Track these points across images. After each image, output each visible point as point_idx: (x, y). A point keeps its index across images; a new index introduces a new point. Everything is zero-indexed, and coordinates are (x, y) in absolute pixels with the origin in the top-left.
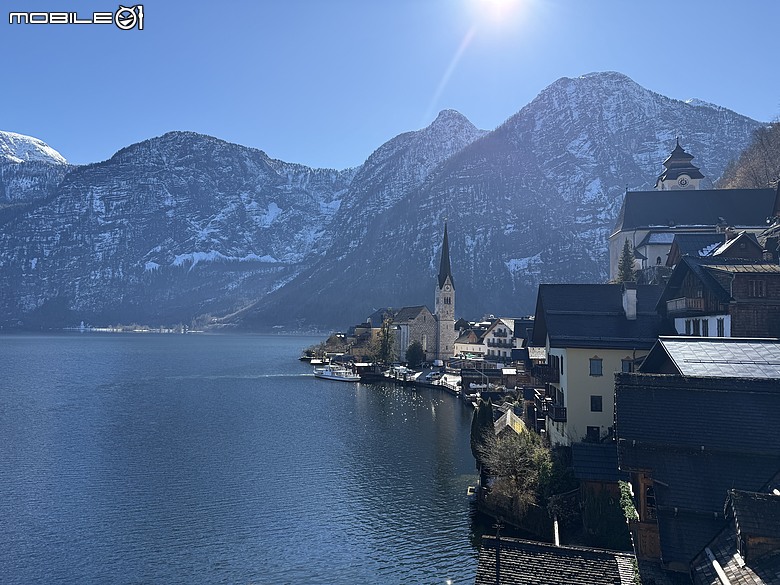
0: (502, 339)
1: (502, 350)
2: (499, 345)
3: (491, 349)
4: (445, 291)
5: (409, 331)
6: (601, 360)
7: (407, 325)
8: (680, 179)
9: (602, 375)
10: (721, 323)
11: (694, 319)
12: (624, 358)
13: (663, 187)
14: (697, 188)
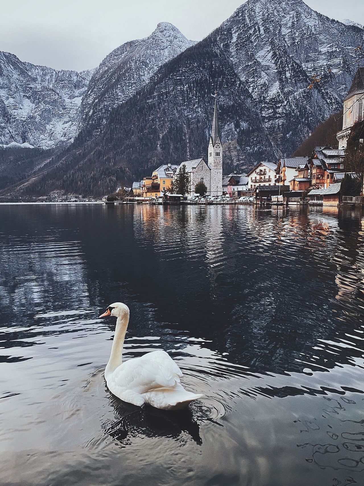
0: (263, 177)
1: (262, 184)
2: (260, 181)
3: (253, 184)
4: (216, 148)
5: (192, 177)
7: (190, 173)
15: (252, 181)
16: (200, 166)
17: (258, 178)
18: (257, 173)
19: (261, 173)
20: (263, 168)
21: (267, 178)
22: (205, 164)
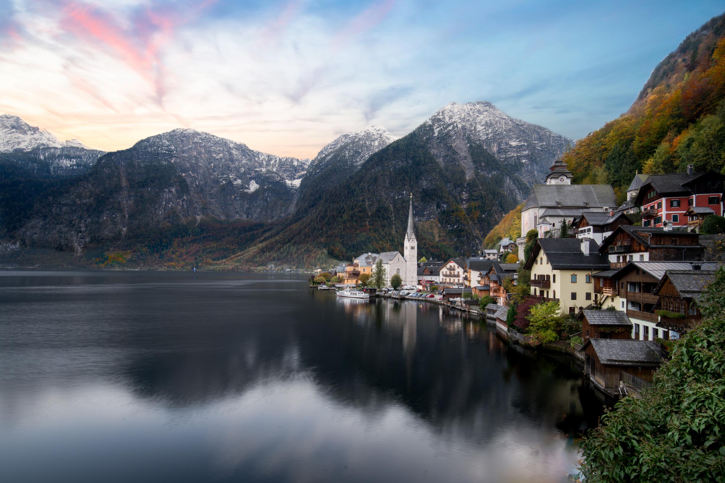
0: (452, 272)
1: (452, 279)
2: (450, 276)
3: (444, 278)
4: (411, 242)
5: (389, 268)
6: (576, 275)
7: (388, 264)
8: (560, 178)
9: (576, 282)
10: (642, 256)
11: (623, 255)
12: (587, 274)
13: (550, 182)
14: (569, 184)
15: (443, 275)
16: (397, 257)
17: (448, 273)
18: (448, 269)
19: (451, 269)
20: (452, 264)
21: (456, 273)
22: (402, 257)
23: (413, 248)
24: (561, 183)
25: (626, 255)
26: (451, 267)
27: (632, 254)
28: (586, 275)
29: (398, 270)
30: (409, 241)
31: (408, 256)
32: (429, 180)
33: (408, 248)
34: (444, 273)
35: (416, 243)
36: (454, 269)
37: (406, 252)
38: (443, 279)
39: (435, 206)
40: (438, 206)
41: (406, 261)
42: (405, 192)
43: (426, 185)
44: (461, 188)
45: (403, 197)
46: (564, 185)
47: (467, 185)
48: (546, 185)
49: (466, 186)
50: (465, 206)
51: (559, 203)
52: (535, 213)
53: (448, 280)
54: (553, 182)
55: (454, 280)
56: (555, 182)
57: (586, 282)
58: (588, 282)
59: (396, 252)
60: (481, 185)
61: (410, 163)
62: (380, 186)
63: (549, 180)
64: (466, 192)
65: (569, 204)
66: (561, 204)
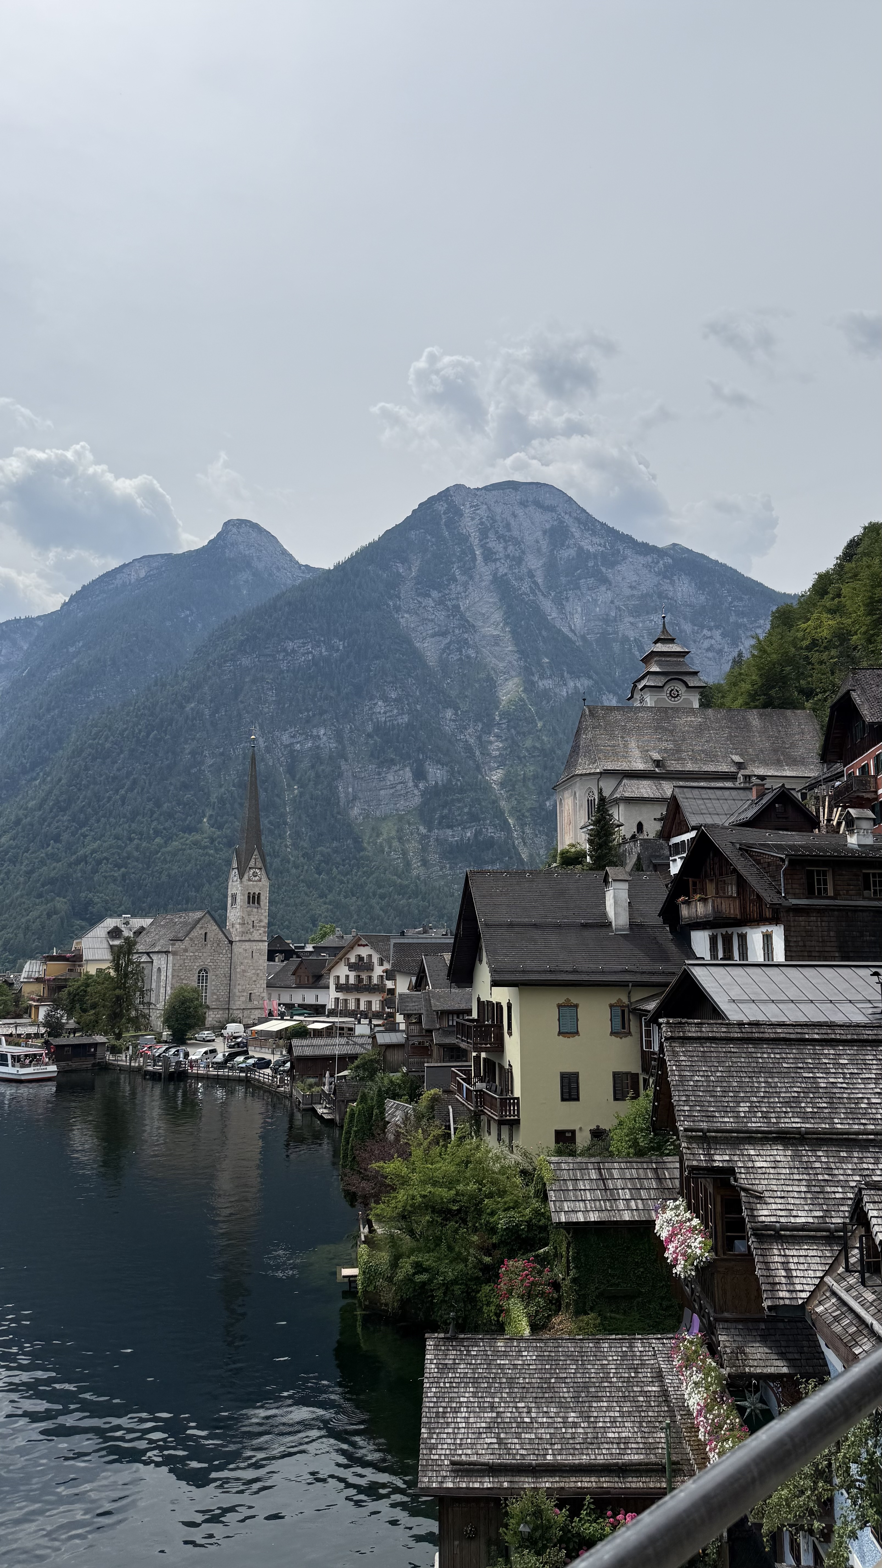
0: (364, 975)
1: (364, 998)
2: (358, 987)
3: (342, 996)
4: (250, 880)
5: (170, 965)
6: (576, 1006)
7: (167, 952)
8: (667, 689)
9: (577, 1033)
10: (767, 938)
11: (723, 931)
12: (613, 1001)
13: (642, 700)
14: (696, 705)
15: (339, 988)
16: (197, 932)
17: (352, 981)
18: (352, 967)
19: (362, 965)
20: (364, 952)
21: (375, 981)
22: (216, 927)
23: (253, 899)
24: (671, 703)
25: (730, 930)
26: (360, 958)
27: (744, 930)
28: (611, 1006)
29: (203, 973)
30: (241, 876)
31: (238, 926)
32: (395, 700)
33: (238, 900)
34: (342, 981)
35: (265, 882)
36: (370, 968)
37: (234, 915)
38: (337, 999)
39: (408, 774)
40: (420, 775)
41: (231, 942)
42: (322, 732)
43: (385, 713)
44: (484, 723)
45: (318, 747)
46: (676, 710)
47: (503, 715)
48: (631, 708)
49: (497, 718)
50: (496, 776)
51: (658, 763)
52: (591, 791)
53: (352, 1006)
54: (649, 700)
55: (369, 1003)
56: (656, 698)
57: (612, 1033)
58: (620, 1030)
59: (198, 914)
60: (540, 719)
61: (338, 650)
62: (248, 712)
63: (637, 696)
64: (497, 736)
65: (690, 767)
66: (664, 766)
